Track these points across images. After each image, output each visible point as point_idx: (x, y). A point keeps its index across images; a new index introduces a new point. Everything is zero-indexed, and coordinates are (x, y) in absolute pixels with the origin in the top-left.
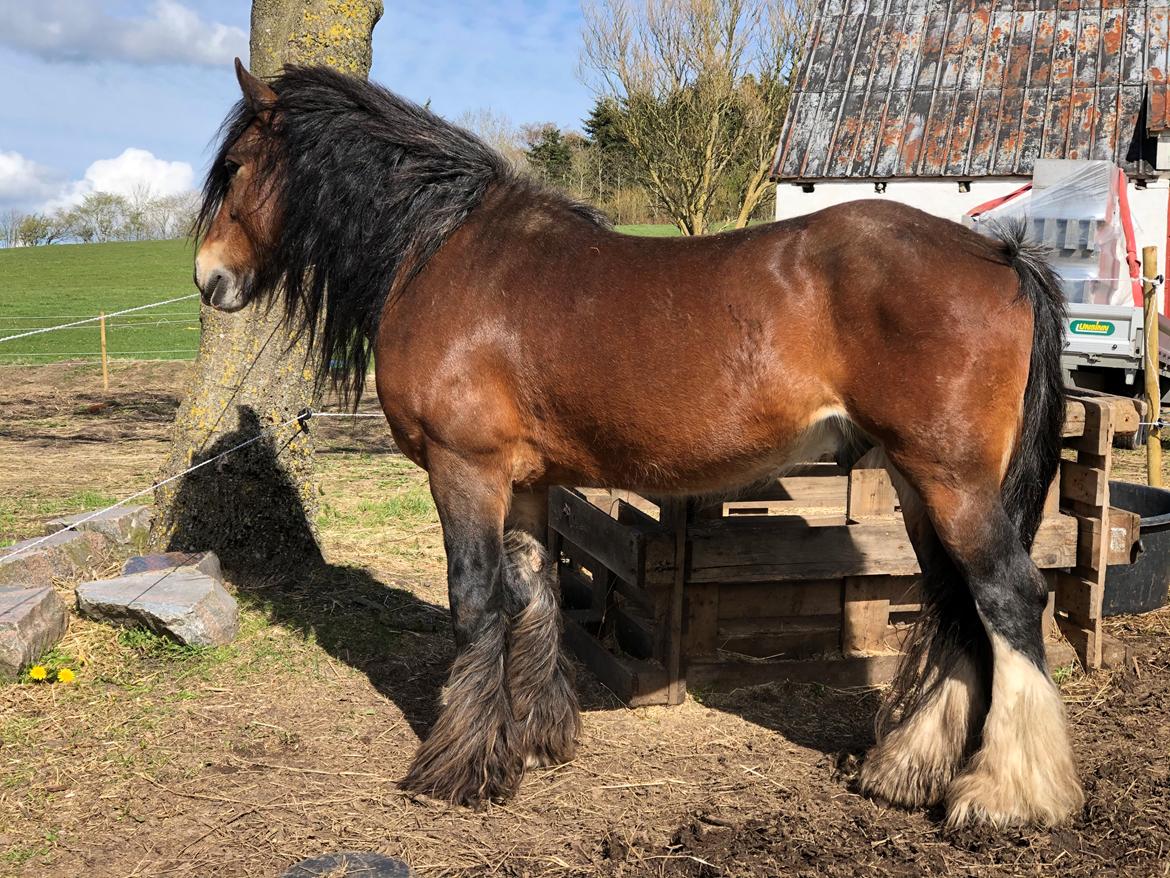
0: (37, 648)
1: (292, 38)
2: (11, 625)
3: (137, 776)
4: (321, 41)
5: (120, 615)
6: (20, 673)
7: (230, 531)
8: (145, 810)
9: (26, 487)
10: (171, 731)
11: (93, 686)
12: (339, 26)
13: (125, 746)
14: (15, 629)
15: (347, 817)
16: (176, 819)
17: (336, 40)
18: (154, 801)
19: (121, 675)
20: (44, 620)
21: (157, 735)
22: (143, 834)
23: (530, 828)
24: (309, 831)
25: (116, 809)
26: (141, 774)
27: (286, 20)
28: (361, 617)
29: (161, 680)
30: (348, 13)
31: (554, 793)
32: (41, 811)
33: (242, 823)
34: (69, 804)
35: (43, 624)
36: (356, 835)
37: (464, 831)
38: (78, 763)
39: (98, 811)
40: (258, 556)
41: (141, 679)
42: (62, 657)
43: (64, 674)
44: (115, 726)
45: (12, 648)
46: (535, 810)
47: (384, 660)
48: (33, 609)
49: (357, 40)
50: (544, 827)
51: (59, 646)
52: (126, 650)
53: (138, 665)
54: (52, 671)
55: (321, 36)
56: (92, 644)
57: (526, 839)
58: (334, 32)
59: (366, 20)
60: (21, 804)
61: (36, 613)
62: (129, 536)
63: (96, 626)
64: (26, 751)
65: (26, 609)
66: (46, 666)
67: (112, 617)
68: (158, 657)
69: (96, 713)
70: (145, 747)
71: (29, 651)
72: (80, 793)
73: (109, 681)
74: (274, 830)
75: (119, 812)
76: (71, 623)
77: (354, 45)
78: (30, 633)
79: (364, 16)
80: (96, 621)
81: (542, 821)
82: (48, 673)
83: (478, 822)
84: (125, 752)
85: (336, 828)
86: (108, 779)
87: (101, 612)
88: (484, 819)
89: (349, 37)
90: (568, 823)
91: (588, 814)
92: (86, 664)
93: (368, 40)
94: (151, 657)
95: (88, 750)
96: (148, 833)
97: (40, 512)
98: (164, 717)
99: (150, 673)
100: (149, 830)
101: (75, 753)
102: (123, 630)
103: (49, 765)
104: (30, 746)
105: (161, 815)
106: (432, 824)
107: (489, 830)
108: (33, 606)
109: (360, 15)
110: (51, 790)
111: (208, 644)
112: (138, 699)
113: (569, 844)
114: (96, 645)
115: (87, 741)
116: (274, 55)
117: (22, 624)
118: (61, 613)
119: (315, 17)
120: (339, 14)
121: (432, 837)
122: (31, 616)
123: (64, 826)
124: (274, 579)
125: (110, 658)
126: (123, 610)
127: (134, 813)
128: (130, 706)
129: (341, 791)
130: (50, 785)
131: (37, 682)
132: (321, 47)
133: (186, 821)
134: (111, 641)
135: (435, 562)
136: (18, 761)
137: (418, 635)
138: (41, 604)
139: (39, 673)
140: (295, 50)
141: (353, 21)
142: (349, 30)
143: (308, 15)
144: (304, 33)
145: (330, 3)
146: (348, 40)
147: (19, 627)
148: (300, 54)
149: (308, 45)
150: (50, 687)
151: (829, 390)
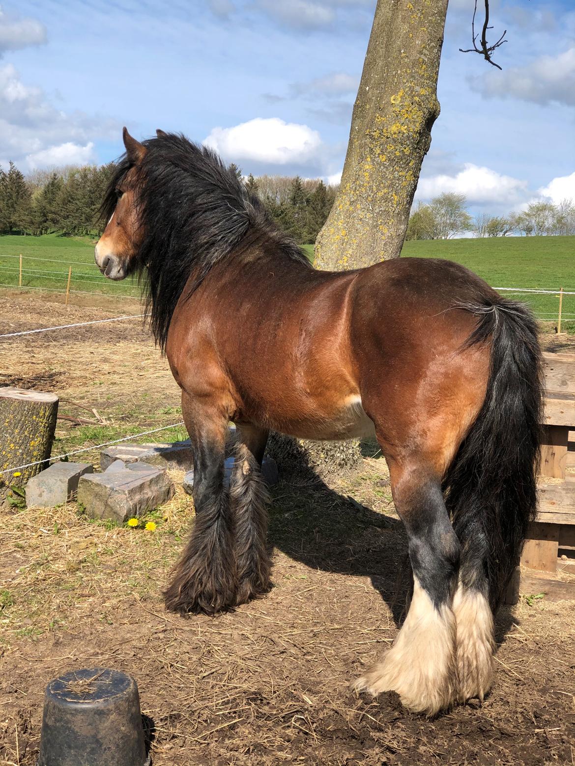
0: (142, 507)
1: (367, 133)
2: (124, 492)
4: (385, 134)
6: (126, 521)
7: (290, 447)
8: (119, 617)
11: (161, 535)
12: (398, 124)
14: (126, 494)
17: (395, 133)
20: (152, 491)
26: (136, 594)
27: (366, 121)
30: (406, 116)
34: (85, 606)
35: (150, 493)
38: (109, 581)
42: (157, 515)
43: (150, 526)
45: (122, 505)
48: (144, 483)
49: (410, 134)
51: (160, 507)
54: (144, 523)
55: (384, 131)
58: (394, 128)
61: (146, 486)
65: (138, 483)
70: (150, 578)
71: (132, 509)
72: (95, 600)
75: (102, 616)
77: (408, 137)
78: (137, 497)
79: (419, 118)
82: (141, 523)
86: (115, 595)
89: (405, 132)
92: (168, 521)
95: (120, 575)
101: (113, 575)
108: (144, 481)
110: (83, 596)
114: (180, 509)
117: (132, 492)
119: (383, 119)
120: (399, 117)
122: (141, 487)
124: (313, 481)
127: (109, 618)
130: (84, 592)
131: (133, 528)
132: (385, 138)
137: (379, 529)
138: (151, 481)
139: (133, 522)
140: (368, 141)
141: (409, 121)
142: (406, 127)
143: (379, 117)
144: (375, 130)
145: (394, 109)
146: (404, 133)
147: (129, 493)
148: (371, 143)
149: (376, 137)
150: (140, 531)
151: (353, 383)
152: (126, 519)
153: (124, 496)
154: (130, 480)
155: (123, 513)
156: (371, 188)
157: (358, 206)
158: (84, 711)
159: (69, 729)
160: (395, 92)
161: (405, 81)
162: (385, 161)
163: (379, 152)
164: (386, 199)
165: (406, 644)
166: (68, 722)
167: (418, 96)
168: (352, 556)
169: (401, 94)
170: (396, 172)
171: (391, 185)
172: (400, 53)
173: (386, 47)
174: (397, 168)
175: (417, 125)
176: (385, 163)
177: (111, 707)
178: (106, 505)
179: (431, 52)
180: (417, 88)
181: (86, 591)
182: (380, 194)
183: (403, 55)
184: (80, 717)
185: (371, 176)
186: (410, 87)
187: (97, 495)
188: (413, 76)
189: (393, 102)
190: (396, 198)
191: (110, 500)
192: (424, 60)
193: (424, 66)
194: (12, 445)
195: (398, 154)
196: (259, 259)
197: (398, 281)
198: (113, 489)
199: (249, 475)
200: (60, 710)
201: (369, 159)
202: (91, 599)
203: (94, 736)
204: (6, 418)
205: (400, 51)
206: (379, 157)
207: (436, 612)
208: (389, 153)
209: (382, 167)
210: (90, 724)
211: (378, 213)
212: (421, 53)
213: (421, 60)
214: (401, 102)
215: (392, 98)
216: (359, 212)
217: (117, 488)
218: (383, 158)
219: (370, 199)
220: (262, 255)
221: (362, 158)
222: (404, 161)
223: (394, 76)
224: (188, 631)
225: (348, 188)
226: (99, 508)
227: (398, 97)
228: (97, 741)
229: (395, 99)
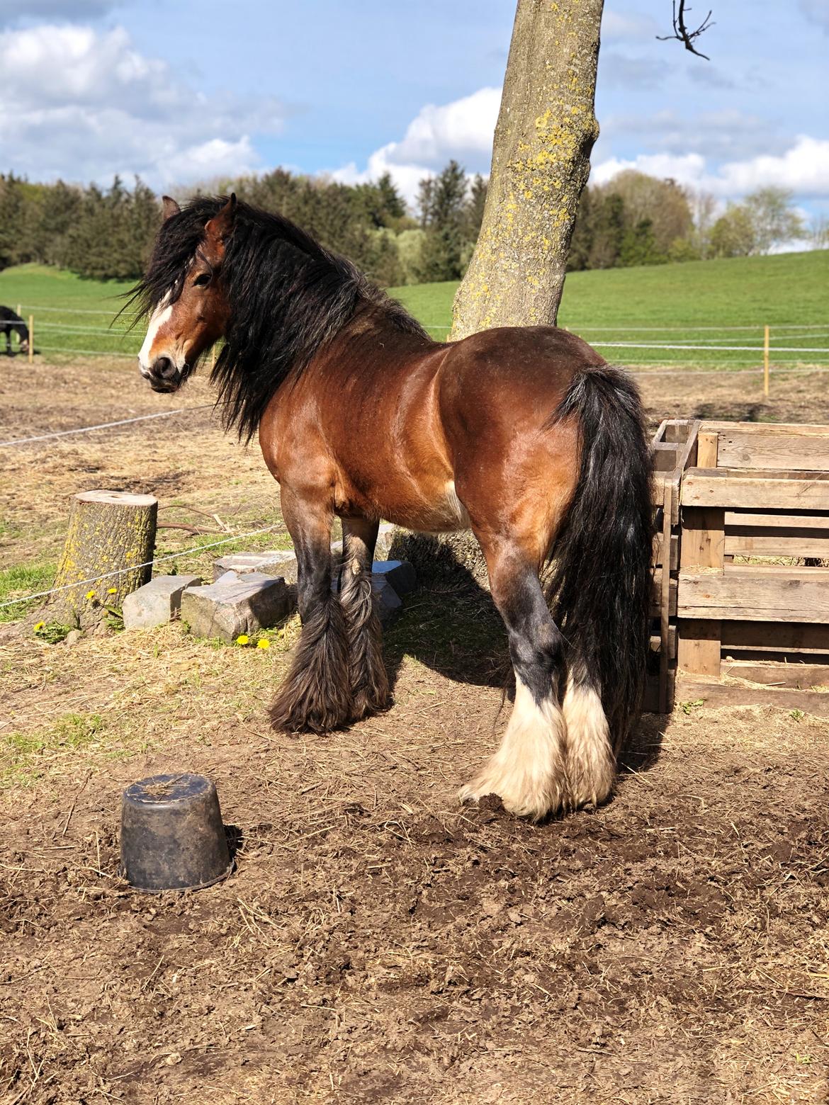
0: (255, 622)
1: (509, 165)
2: (232, 605)
3: (237, 716)
4: (530, 166)
12: (545, 153)
14: (234, 608)
17: (542, 164)
26: (240, 715)
27: (508, 150)
30: (554, 142)
40: (448, 568)
43: (263, 644)
45: (230, 621)
49: (561, 163)
54: (254, 640)
55: (529, 161)
58: (540, 158)
72: (194, 722)
77: (558, 168)
78: (247, 611)
79: (570, 142)
82: (252, 641)
89: (554, 161)
109: (566, 142)
117: (241, 605)
119: (527, 147)
120: (546, 143)
130: (182, 715)
131: (243, 646)
132: (530, 171)
138: (264, 592)
139: (243, 640)
140: (510, 174)
141: (558, 148)
142: (555, 155)
143: (522, 145)
144: (518, 161)
145: (539, 134)
146: (552, 163)
147: (237, 607)
148: (514, 177)
149: (519, 170)
150: (251, 650)
151: (450, 468)
152: (235, 637)
153: (231, 611)
154: (239, 592)
155: (231, 630)
156: (515, 231)
157: (502, 254)
158: (160, 811)
159: (146, 829)
160: (541, 113)
161: (552, 99)
162: (531, 198)
163: (523, 187)
164: (535, 245)
165: (512, 745)
166: (144, 823)
167: (568, 116)
168: (493, 669)
169: (547, 115)
170: (546, 211)
171: (541, 227)
172: (545, 65)
173: (528, 58)
174: (547, 206)
175: (570, 151)
176: (531, 200)
177: (188, 807)
178: (213, 622)
179: (584, 61)
180: (567, 107)
181: (185, 714)
182: (527, 239)
183: (549, 67)
184: (156, 817)
185: (515, 217)
186: (558, 106)
187: (202, 611)
188: (561, 93)
189: (538, 125)
190: (547, 242)
191: (216, 616)
192: (574, 72)
193: (575, 79)
194: (105, 557)
195: (546, 188)
196: (369, 330)
197: (482, 353)
198: (219, 603)
199: (360, 575)
200: (136, 812)
201: (512, 197)
202: (190, 721)
203: (172, 837)
204: (96, 526)
205: (544, 62)
206: (523, 193)
207: (538, 708)
208: (536, 188)
209: (528, 206)
210: (166, 825)
211: (525, 262)
212: (570, 63)
213: (570, 72)
214: (548, 125)
215: (537, 120)
216: (503, 262)
217: (224, 602)
218: (528, 195)
219: (514, 245)
220: (372, 326)
221: (504, 196)
222: (555, 196)
223: (539, 94)
224: (293, 750)
225: (488, 233)
226: (205, 625)
227: (545, 119)
228: (175, 841)
229: (542, 122)
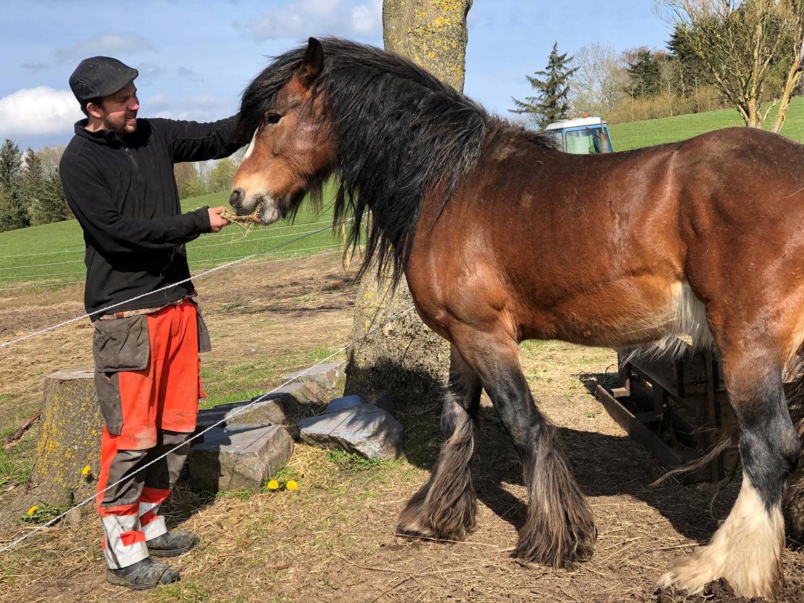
0: (273, 467)
1: (410, 30)
2: (253, 454)
3: (335, 556)
4: (430, 29)
5: (325, 441)
6: (262, 485)
7: (397, 376)
8: (339, 580)
9: (285, 347)
10: (358, 522)
11: (309, 492)
12: (441, 17)
13: (327, 534)
14: (256, 456)
15: (475, 580)
16: (359, 586)
17: (440, 27)
18: (345, 573)
19: (327, 482)
20: (275, 448)
21: (349, 525)
22: (337, 598)
23: (606, 582)
24: (447, 592)
25: (320, 580)
26: (338, 554)
27: (405, 19)
28: (489, 430)
29: (353, 485)
30: (447, 8)
31: (624, 553)
32: (271, 584)
33: (403, 587)
34: (291, 577)
35: (275, 451)
36: (480, 594)
37: (557, 587)
38: (297, 547)
39: (308, 583)
40: (417, 391)
41: (340, 485)
42: (289, 472)
43: (291, 485)
44: (322, 520)
45: (255, 469)
46: (611, 568)
47: (505, 460)
48: (268, 441)
50: (616, 581)
51: (288, 464)
52: (331, 465)
53: (338, 475)
54: (282, 483)
55: (429, 26)
56: (309, 462)
57: (603, 591)
58: (438, 22)
59: (460, 11)
60: (259, 580)
61: (271, 444)
62: (335, 383)
63: (311, 448)
64: (264, 540)
65: (263, 442)
66: (279, 480)
67: (321, 442)
68: (351, 468)
69: (311, 511)
70: (340, 534)
71: (267, 470)
72: (297, 570)
73: (319, 487)
74: (424, 592)
75: (322, 583)
76: (295, 448)
77: (453, 29)
78: (267, 457)
79: (458, 7)
80: (311, 445)
81: (615, 576)
82: (280, 484)
83: (568, 580)
84: (326, 538)
85: (466, 589)
86: (316, 559)
87: (314, 439)
88: (572, 577)
89: (449, 24)
90: (634, 577)
91: (649, 570)
92: (305, 476)
93: (463, 24)
94: (347, 469)
95: (303, 538)
96: (340, 597)
97: (290, 365)
98: (354, 511)
99: (347, 480)
100: (341, 595)
101: (295, 540)
102: (328, 450)
103: (278, 550)
104: (267, 537)
105: (350, 583)
106: (535, 582)
107: (576, 586)
108: (268, 439)
109: (455, 7)
110: (279, 569)
111: (384, 457)
112: (338, 500)
113: (633, 595)
114: (311, 462)
115: (303, 532)
116: (399, 44)
117: (261, 452)
118: (287, 442)
119: (424, 14)
120: (440, 9)
121: (534, 593)
122: (267, 446)
123: (286, 594)
124: (430, 407)
125: (321, 470)
126: (327, 437)
127: (332, 583)
128: (332, 505)
129: (472, 560)
130: (278, 565)
131: (273, 491)
132: (430, 34)
133: (366, 587)
134: (321, 459)
135: (546, 383)
136: (259, 548)
138: (273, 437)
139: (272, 484)
140: (412, 39)
141: (450, 12)
142: (449, 19)
143: (419, 13)
144: (418, 26)
146: (448, 26)
147: (259, 454)
148: (416, 41)
149: (421, 34)
150: (281, 494)
151: (679, 269)
152: (264, 483)
153: (254, 458)
154: (250, 441)
155: (259, 477)
162: (435, 57)
163: (426, 48)
170: (447, 68)
174: (448, 64)
175: (459, 16)
176: (435, 59)
178: (234, 473)
191: (237, 467)
195: (446, 48)
196: (514, 153)
198: (239, 454)
201: (417, 58)
204: (81, 402)
206: (427, 54)
207: (766, 514)
208: (437, 48)
209: (433, 64)
217: (244, 452)
218: (432, 55)
220: (515, 150)
222: (453, 55)
